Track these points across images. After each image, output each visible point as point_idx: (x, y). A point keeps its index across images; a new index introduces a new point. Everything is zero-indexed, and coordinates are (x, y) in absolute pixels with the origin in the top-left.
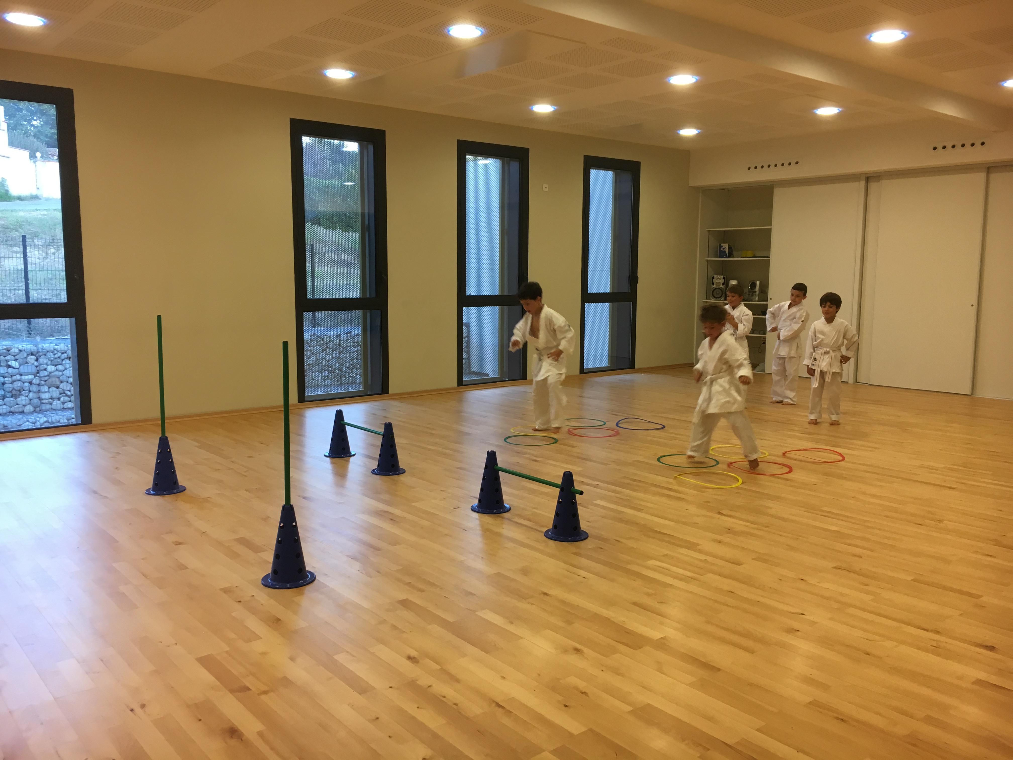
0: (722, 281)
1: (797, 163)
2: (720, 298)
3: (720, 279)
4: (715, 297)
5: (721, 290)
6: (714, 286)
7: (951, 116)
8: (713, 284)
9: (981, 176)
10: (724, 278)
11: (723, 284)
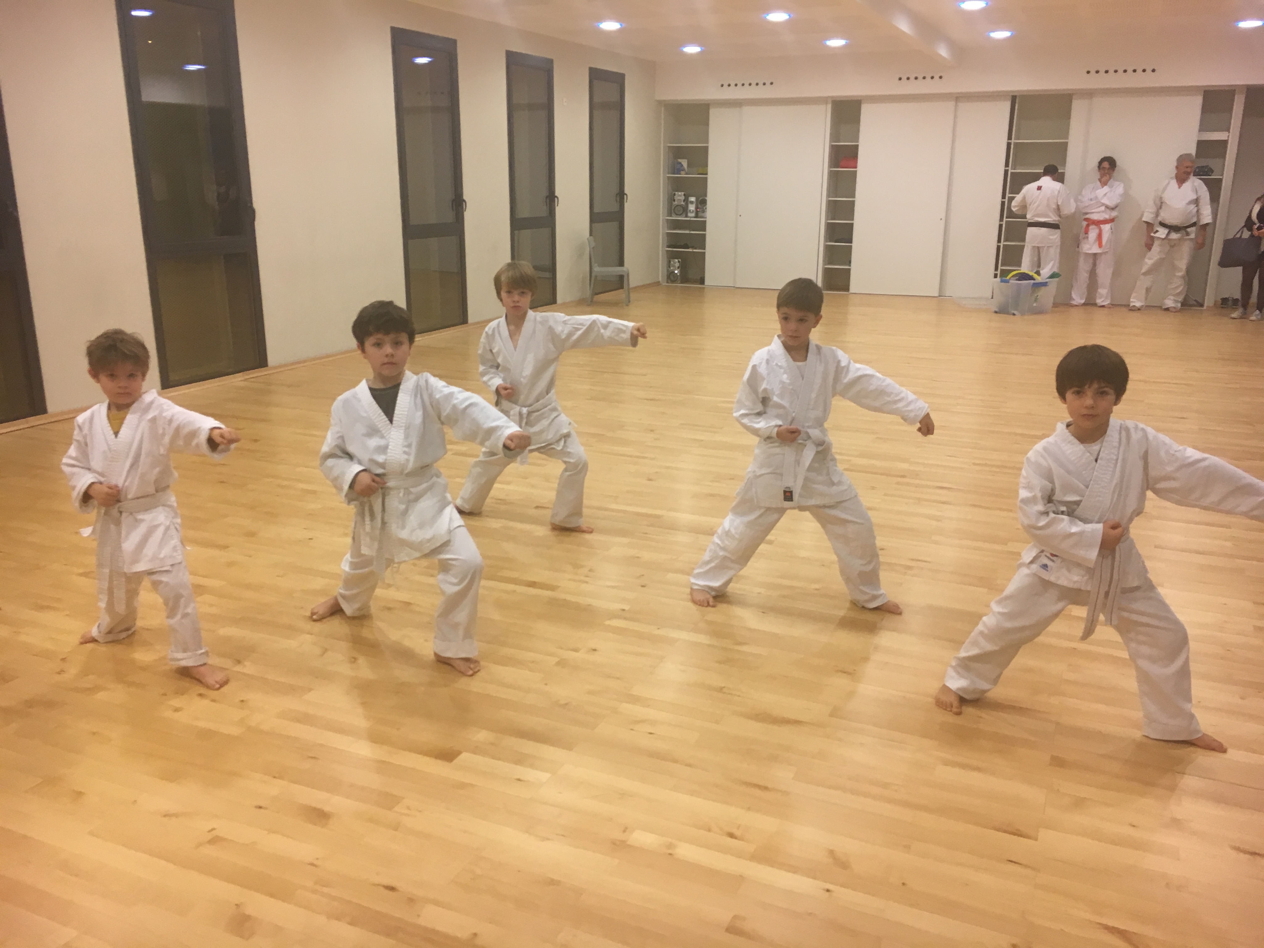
0: (683, 198)
1: (772, 84)
2: (681, 215)
3: (680, 196)
4: (677, 215)
5: (682, 207)
6: (676, 203)
8: (674, 201)
9: (952, 104)
10: (684, 195)
11: (684, 201)
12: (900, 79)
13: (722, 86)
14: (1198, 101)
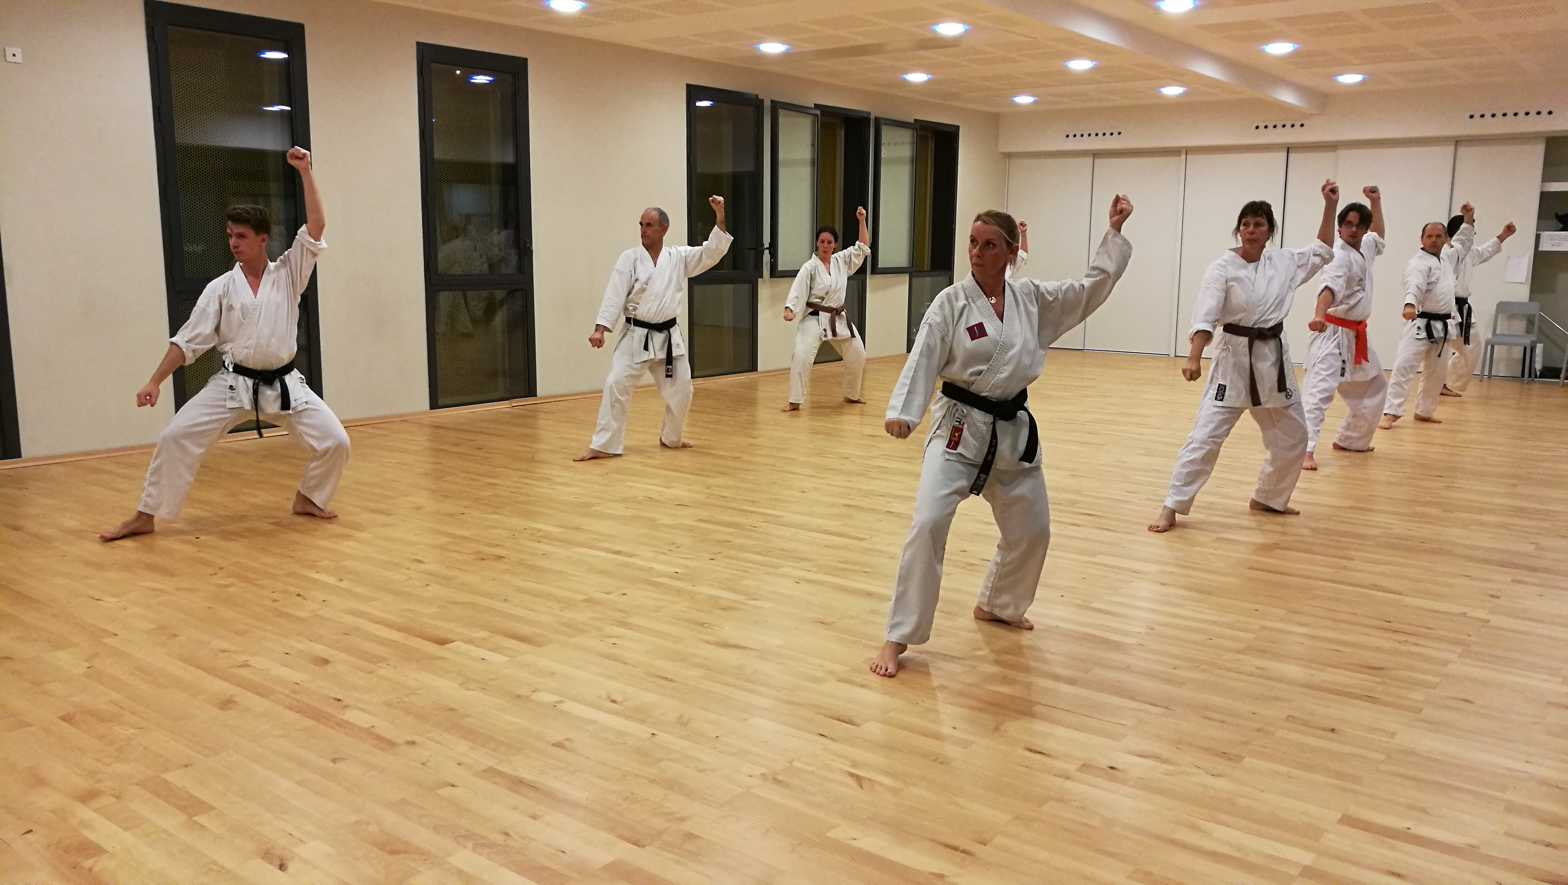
1: (1119, 133)
7: (1289, 104)
12: (1257, 127)
13: (1068, 136)
14: (1539, 151)
